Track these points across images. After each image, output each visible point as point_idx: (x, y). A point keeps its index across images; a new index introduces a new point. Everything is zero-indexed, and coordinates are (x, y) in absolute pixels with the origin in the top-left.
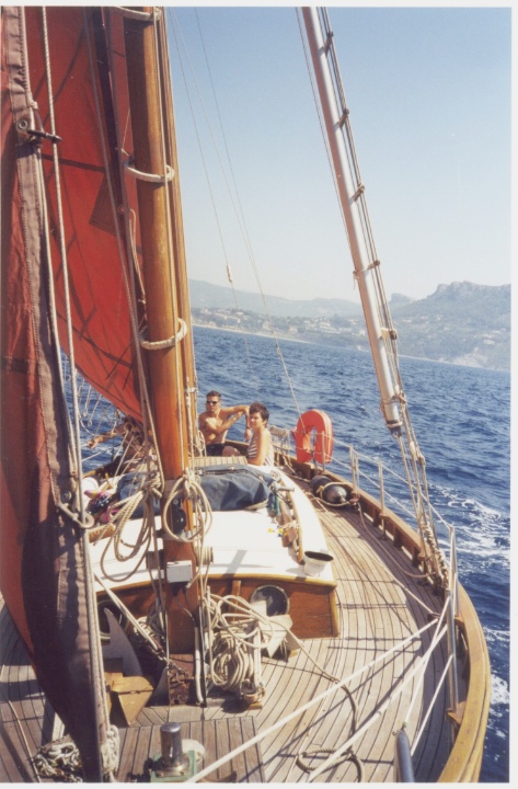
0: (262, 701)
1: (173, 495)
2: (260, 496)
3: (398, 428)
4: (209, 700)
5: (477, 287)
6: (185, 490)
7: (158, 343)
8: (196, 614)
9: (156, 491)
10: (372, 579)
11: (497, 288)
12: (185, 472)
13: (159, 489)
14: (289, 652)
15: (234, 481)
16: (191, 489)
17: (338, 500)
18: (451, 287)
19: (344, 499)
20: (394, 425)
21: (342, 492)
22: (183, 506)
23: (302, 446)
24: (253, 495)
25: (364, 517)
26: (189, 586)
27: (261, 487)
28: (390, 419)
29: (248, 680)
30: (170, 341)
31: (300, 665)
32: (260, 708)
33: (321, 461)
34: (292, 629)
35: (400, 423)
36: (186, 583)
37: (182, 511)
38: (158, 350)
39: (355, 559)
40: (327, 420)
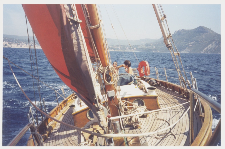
0: (141, 126)
1: (106, 71)
2: (131, 80)
3: (170, 47)
4: (125, 129)
5: (186, 30)
6: (109, 69)
7: (95, 26)
8: (118, 106)
9: (101, 71)
10: (167, 98)
11: (192, 30)
12: (108, 64)
13: (102, 70)
14: (147, 116)
15: (123, 77)
16: (111, 68)
17: (153, 83)
18: (179, 31)
19: (155, 83)
20: (169, 46)
21: (154, 81)
22: (109, 74)
23: (141, 72)
24: (129, 80)
25: (162, 87)
26: (114, 97)
27: (131, 78)
28: (167, 44)
29: (136, 121)
30: (98, 25)
31: (151, 118)
32: (141, 128)
33: (147, 75)
34: (147, 108)
35: (171, 45)
36: (113, 96)
37: (109, 76)
38: (95, 28)
39: (161, 95)
40: (147, 63)
